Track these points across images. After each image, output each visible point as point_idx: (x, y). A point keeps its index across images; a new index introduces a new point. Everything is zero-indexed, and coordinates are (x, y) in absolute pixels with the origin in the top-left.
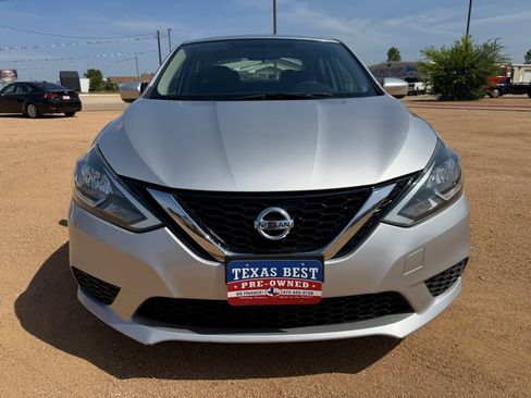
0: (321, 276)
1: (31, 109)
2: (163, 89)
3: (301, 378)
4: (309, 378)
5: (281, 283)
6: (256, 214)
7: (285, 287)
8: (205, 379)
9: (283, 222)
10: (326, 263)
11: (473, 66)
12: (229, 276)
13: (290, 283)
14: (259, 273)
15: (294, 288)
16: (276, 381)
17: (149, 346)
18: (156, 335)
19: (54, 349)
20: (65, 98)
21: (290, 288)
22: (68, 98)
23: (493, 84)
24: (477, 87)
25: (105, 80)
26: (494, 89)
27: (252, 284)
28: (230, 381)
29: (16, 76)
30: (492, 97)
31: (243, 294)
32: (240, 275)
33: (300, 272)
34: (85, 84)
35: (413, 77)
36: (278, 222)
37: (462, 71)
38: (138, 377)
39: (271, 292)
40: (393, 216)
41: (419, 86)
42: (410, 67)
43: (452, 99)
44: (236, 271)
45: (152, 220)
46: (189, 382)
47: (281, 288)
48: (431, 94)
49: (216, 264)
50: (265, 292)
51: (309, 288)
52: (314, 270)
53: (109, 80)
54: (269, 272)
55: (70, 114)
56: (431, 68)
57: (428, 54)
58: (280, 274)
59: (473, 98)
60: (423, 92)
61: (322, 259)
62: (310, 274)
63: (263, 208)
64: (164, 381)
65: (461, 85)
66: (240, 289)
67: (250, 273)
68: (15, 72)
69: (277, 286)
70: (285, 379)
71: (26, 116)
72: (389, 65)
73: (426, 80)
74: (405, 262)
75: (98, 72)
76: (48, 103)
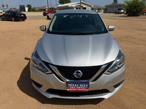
0: (88, 86)
1: (13, 19)
2: (51, 30)
3: (83, 105)
4: (85, 105)
5: (79, 88)
6: (74, 72)
7: (80, 88)
8: (62, 105)
9: (80, 74)
10: (90, 83)
11: (138, 6)
12: (67, 86)
13: (81, 88)
14: (74, 85)
15: (82, 89)
16: (78, 106)
17: (49, 98)
18: (51, 96)
19: (27, 95)
20: (22, 16)
21: (81, 89)
22: (23, 16)
23: (144, 11)
24: (139, 12)
25: (32, 8)
26: (144, 13)
27: (73, 88)
28: (67, 106)
29: (7, 6)
30: (143, 15)
31: (71, 89)
32: (70, 86)
33: (84, 86)
34: (27, 9)
35: (121, 8)
36: (79, 74)
37: (135, 7)
38: (47, 104)
39: (77, 89)
40: (106, 72)
41: (122, 11)
42: (120, 5)
43: (131, 16)
44: (69, 85)
45: (50, 72)
46: (58, 105)
47: (79, 89)
48: (125, 14)
49: (65, 83)
50: (75, 89)
51: (86, 89)
52: (87, 85)
53: (33, 8)
54: (77, 85)
55: (24, 20)
56: (126, 7)
57: (126, 2)
58: (79, 86)
59: (137, 16)
60: (123, 13)
61: (89, 83)
62: (86, 86)
63: (76, 70)
64: (53, 105)
65: (135, 12)
66: (70, 88)
67: (72, 85)
68: (7, 5)
69: (78, 88)
70: (80, 105)
71: (12, 21)
72: (114, 4)
73: (124, 10)
74: (108, 83)
75: (30, 5)
76: (17, 17)
